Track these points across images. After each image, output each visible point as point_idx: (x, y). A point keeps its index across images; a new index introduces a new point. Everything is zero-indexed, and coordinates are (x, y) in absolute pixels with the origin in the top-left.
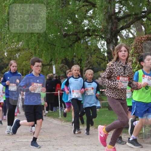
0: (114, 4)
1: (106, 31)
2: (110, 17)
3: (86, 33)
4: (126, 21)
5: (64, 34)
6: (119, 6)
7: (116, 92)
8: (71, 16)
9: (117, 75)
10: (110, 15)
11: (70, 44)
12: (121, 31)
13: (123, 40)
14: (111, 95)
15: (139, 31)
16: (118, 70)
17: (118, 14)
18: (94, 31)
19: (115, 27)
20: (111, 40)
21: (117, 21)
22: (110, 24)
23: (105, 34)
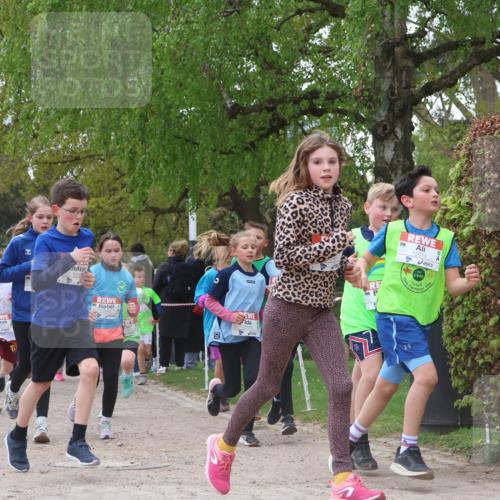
0: (402, 7)
1: (375, 97)
2: (389, 51)
3: (305, 104)
4: (445, 65)
5: (229, 106)
6: (420, 12)
7: (307, 285)
8: (257, 46)
9: (312, 229)
10: (387, 43)
11: (250, 139)
12: (423, 100)
13: (429, 129)
14: (291, 295)
15: (484, 99)
16: (315, 215)
17: (416, 41)
18: (332, 97)
19: (404, 84)
20: (388, 127)
21: (410, 63)
22: (389, 74)
23: (369, 107)
